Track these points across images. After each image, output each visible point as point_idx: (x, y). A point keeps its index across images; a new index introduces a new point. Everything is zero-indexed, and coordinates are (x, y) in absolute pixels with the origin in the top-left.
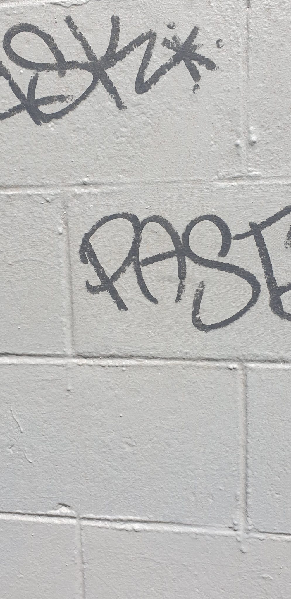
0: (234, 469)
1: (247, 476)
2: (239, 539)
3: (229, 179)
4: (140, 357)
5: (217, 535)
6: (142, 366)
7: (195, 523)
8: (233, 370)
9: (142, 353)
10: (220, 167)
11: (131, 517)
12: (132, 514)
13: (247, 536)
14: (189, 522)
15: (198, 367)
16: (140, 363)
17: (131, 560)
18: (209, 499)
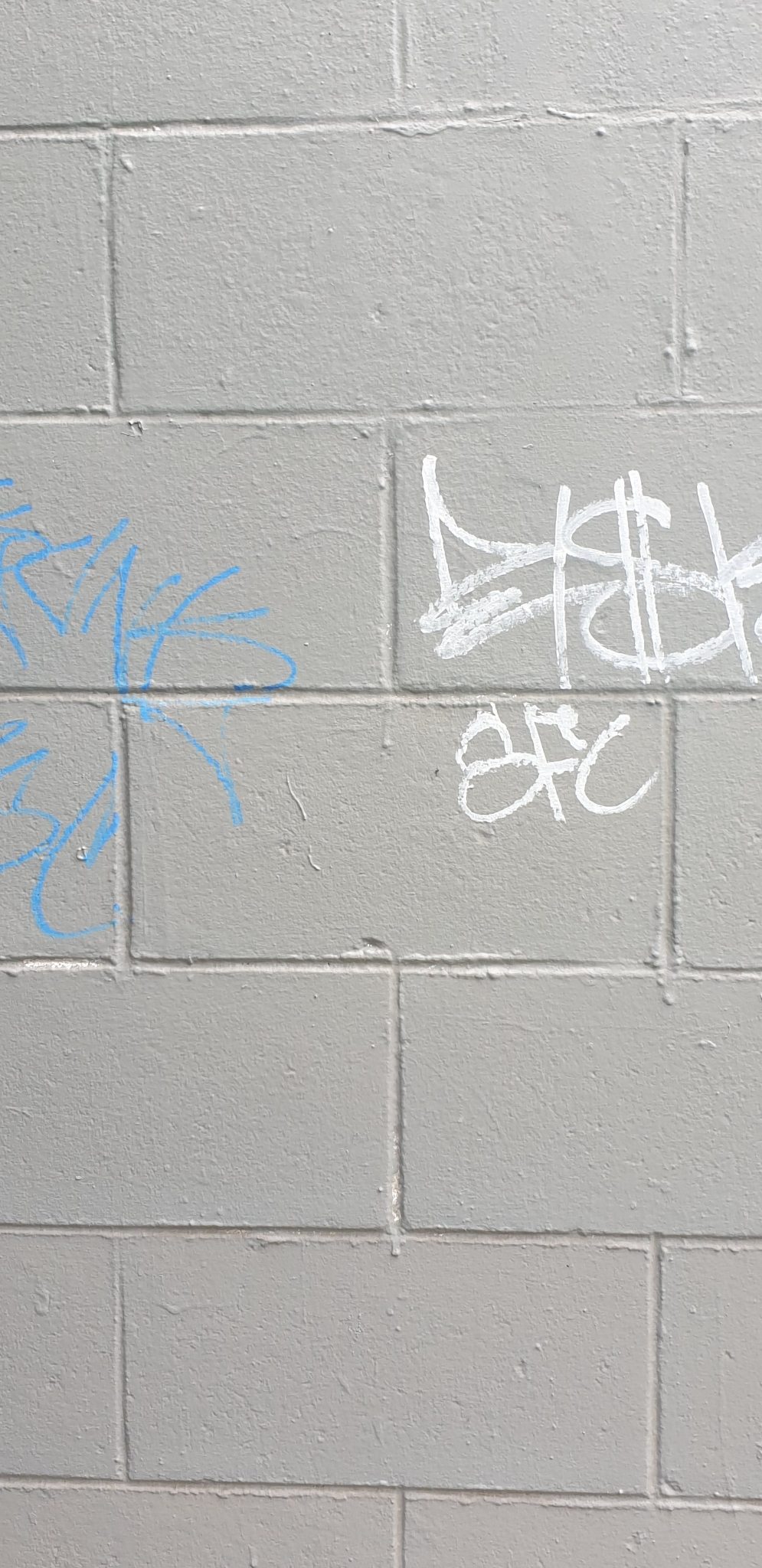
0: (653, 865)
1: (673, 876)
2: (661, 981)
3: (654, 405)
4: (505, 690)
5: (625, 977)
6: (508, 705)
7: (589, 959)
8: (655, 706)
9: (509, 683)
10: (641, 387)
11: (485, 956)
12: (486, 950)
13: (674, 976)
14: (580, 959)
15: (598, 704)
16: (506, 699)
17: (483, 1030)
18: (612, 918)
